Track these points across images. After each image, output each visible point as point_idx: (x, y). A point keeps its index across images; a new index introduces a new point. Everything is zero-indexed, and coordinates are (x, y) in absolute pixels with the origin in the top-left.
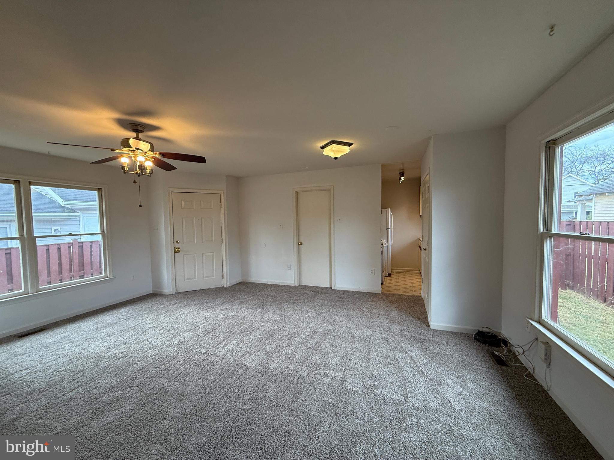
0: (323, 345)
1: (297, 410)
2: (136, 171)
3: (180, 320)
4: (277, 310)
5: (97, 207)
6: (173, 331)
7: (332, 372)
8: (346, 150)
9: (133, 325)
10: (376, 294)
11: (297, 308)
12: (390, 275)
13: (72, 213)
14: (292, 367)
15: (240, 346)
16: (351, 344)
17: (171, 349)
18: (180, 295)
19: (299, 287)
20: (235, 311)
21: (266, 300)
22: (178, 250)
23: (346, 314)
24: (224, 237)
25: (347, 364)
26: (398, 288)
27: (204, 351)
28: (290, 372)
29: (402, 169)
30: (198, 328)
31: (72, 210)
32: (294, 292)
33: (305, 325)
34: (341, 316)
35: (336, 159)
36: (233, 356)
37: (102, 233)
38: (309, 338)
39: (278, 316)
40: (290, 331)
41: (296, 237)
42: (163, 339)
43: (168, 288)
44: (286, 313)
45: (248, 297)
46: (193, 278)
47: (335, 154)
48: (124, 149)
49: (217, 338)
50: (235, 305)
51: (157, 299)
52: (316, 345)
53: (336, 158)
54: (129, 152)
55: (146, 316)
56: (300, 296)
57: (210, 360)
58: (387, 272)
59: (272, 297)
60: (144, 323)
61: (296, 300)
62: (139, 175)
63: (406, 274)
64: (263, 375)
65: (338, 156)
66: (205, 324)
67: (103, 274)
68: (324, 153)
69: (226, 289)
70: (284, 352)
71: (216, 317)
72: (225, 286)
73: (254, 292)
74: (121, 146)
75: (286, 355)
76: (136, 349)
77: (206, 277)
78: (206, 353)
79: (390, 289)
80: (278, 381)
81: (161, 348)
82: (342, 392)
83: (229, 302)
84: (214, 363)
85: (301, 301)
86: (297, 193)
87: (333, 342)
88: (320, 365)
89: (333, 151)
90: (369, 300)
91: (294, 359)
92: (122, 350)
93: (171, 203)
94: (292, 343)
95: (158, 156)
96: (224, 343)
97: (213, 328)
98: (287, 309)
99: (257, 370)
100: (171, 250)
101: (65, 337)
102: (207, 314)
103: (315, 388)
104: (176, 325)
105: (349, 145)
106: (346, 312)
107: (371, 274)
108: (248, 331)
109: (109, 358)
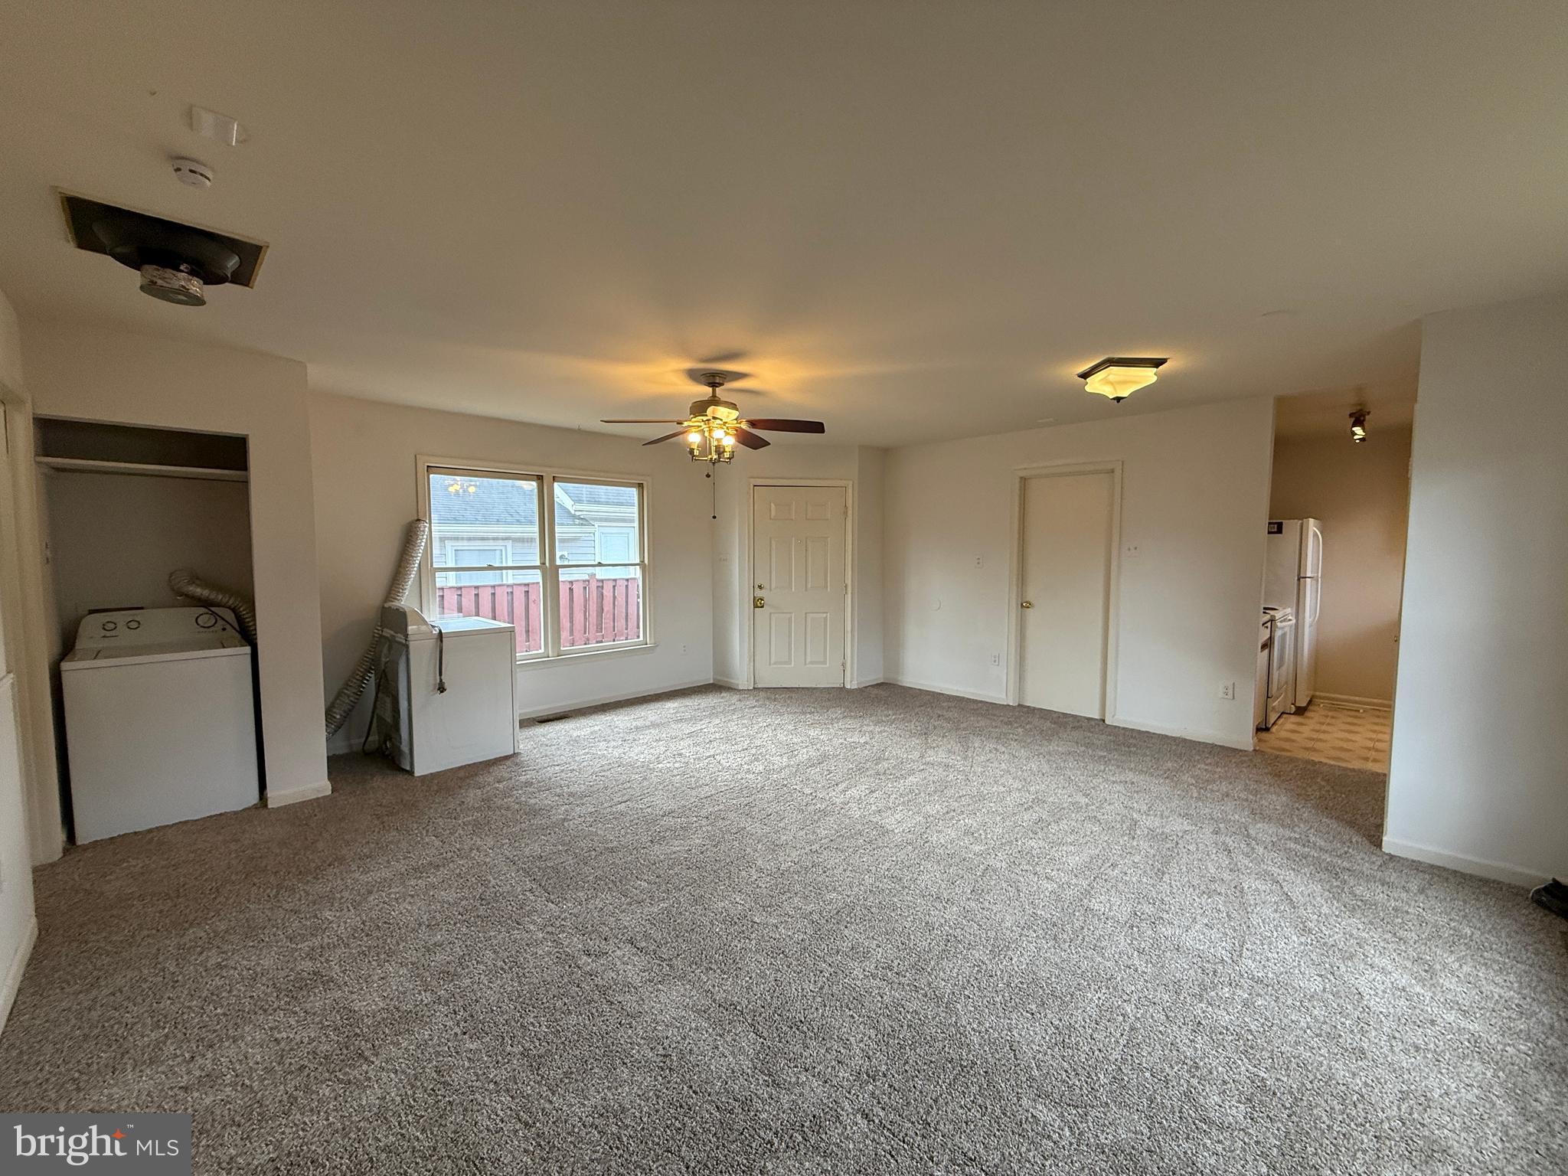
0: (1054, 828)
1: (976, 912)
2: (710, 457)
3: (764, 736)
4: (956, 746)
5: (635, 515)
6: (754, 751)
7: (1063, 874)
8: (1148, 376)
9: (688, 731)
10: (1234, 750)
11: (1004, 749)
12: (1300, 711)
13: (585, 525)
14: (977, 848)
15: (875, 795)
16: (1126, 838)
17: (751, 776)
18: (762, 694)
19: (1018, 709)
20: (867, 735)
21: (936, 724)
22: (761, 603)
23: (1128, 779)
24: (849, 582)
25: (1103, 869)
26: (1319, 745)
27: (808, 791)
28: (970, 856)
29: (1360, 405)
30: (796, 753)
31: (584, 521)
32: (1002, 718)
33: (1017, 784)
34: (1114, 782)
35: (1118, 402)
36: (860, 808)
37: (642, 564)
38: (1023, 809)
39: (959, 758)
40: (982, 788)
41: (1015, 587)
42: (739, 759)
43: (742, 677)
44: (977, 755)
45: (896, 714)
46: (785, 663)
47: (1115, 389)
48: (693, 420)
49: (832, 775)
50: (868, 725)
51: (722, 695)
52: (1037, 824)
53: (1118, 399)
54: (702, 424)
55: (708, 720)
56: (1017, 728)
57: (819, 805)
58: (1291, 699)
59: (948, 720)
60: (705, 730)
61: (1005, 734)
62: (714, 463)
63: (1363, 715)
64: (915, 849)
65: (1125, 394)
66: (809, 749)
67: (641, 638)
68: (1088, 389)
69: (850, 692)
70: (962, 821)
71: (830, 740)
72: (848, 686)
73: (909, 707)
74: (690, 414)
75: (965, 828)
76: (698, 766)
77: (812, 663)
78: (811, 794)
79: (1287, 746)
80: (943, 864)
81: (736, 772)
82: (1079, 911)
83: (855, 718)
84: (824, 813)
85: (1016, 737)
86: (1024, 480)
87: (1080, 827)
88: (1038, 858)
89: (1111, 383)
90: (1209, 761)
91: (983, 837)
92: (677, 765)
93: (752, 508)
94: (983, 810)
95: (744, 426)
96: (844, 785)
97: (824, 758)
98: (980, 748)
99: (904, 839)
100: (749, 601)
101: (596, 732)
102: (812, 733)
103: (1018, 890)
104: (758, 742)
105: (1157, 363)
106: (1130, 776)
107: (1221, 695)
108: (891, 775)
109: (661, 771)
